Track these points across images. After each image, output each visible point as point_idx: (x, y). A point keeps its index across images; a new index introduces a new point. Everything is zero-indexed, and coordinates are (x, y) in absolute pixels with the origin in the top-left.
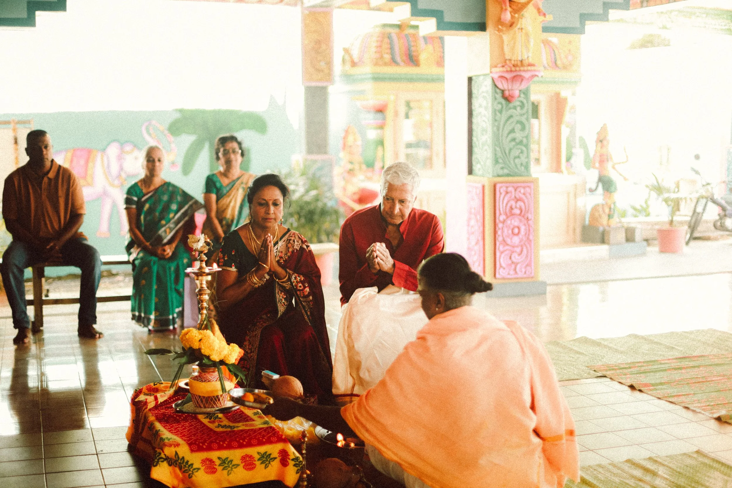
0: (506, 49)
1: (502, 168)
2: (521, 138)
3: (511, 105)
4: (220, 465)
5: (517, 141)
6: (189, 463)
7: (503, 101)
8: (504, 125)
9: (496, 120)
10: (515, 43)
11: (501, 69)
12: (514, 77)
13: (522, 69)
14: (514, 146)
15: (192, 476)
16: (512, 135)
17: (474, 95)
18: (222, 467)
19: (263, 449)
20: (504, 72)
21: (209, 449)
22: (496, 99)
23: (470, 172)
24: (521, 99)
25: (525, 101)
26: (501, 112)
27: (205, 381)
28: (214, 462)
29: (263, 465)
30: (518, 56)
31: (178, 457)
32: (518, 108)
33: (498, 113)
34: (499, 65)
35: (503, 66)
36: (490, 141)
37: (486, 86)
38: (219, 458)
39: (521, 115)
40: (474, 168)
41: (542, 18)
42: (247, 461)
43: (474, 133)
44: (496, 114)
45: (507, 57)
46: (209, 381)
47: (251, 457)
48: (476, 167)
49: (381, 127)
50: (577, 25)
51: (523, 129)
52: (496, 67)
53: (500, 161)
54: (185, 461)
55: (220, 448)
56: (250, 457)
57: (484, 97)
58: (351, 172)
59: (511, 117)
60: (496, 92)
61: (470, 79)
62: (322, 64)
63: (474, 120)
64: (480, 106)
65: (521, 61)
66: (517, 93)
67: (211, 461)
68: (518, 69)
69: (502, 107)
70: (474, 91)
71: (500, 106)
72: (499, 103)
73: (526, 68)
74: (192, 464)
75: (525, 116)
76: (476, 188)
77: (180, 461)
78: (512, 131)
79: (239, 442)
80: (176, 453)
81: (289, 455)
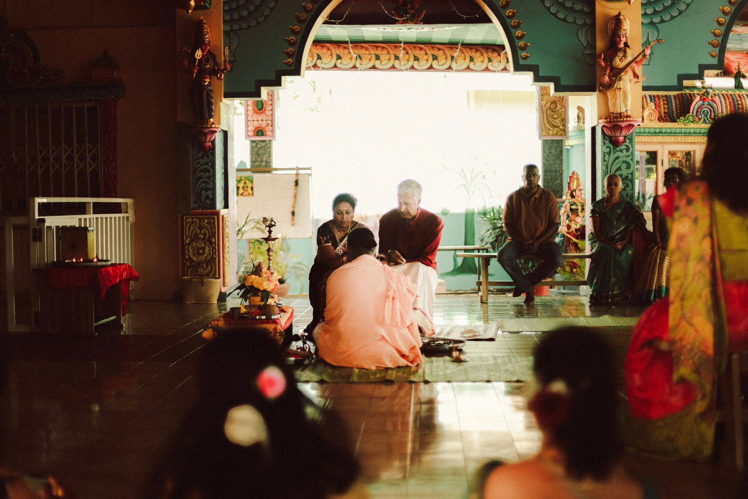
0: (610, 105)
2: (627, 175)
3: (618, 149)
7: (611, 146)
9: (605, 161)
10: (616, 100)
22: (605, 144)
24: (627, 143)
25: (630, 145)
26: (609, 154)
32: (624, 151)
34: (604, 118)
35: (607, 118)
37: (600, 134)
39: (627, 156)
41: (636, 80)
44: (605, 156)
45: (611, 111)
50: (676, 83)
51: (628, 168)
52: (602, 118)
59: (618, 158)
62: (558, 122)
66: (622, 139)
71: (608, 149)
72: (607, 147)
75: (630, 157)
78: (619, 168)
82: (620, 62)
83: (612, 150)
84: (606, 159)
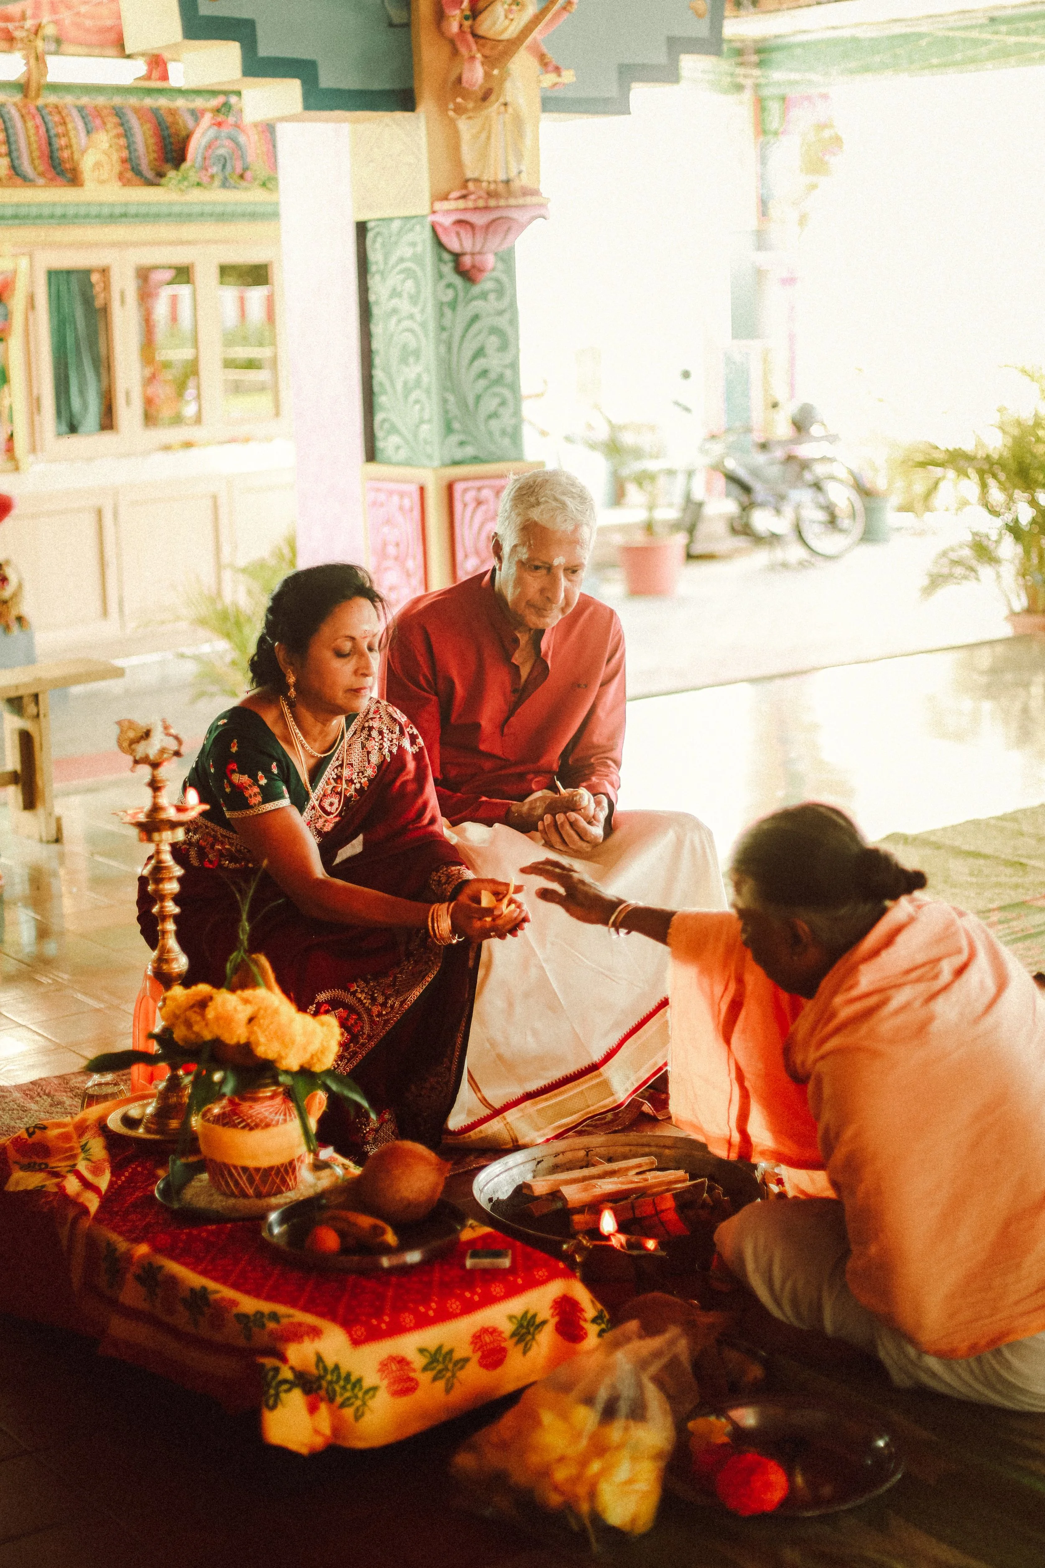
0: (467, 154)
1: (462, 444)
2: (499, 370)
3: (476, 290)
4: (425, 1369)
5: (493, 375)
6: (353, 1379)
7: (458, 281)
8: (463, 337)
9: (443, 329)
10: (489, 138)
11: (461, 204)
12: (494, 221)
13: (512, 202)
14: (487, 388)
15: (363, 1414)
16: (481, 363)
17: (373, 268)
18: (430, 1375)
19: (516, 1305)
20: (465, 210)
21: (397, 1330)
22: (441, 276)
23: (371, 454)
24: (498, 274)
25: (505, 279)
26: (453, 305)
27: (257, 1126)
28: (408, 1363)
29: (521, 1346)
30: (495, 172)
31: (325, 1369)
32: (492, 297)
33: (448, 312)
34: (454, 195)
35: (464, 197)
36: (430, 379)
37: (413, 244)
38: (422, 1351)
39: (500, 313)
40: (380, 444)
41: (550, 79)
42: (486, 1344)
43: (378, 361)
44: (442, 315)
45: (469, 174)
46: (268, 1125)
47: (492, 1331)
48: (387, 443)
49: (3, 336)
50: (613, 92)
51: (504, 347)
52: (445, 198)
53: (456, 425)
54: (343, 1375)
55: (423, 1322)
56: (492, 1333)
57: (409, 273)
59: (475, 318)
60: (440, 260)
61: (362, 228)
63: (377, 329)
64: (395, 293)
65: (507, 182)
66: (490, 260)
67: (402, 1361)
68: (502, 202)
69: (456, 296)
70: (375, 256)
71: (450, 293)
72: (449, 286)
73: (521, 201)
74: (359, 1381)
75: (507, 316)
76: (402, 495)
77: (329, 1377)
78: (480, 353)
79: (461, 1298)
80: (320, 1359)
81: (582, 1310)
82: (507, 22)
83: (461, 294)
84: (447, 322)
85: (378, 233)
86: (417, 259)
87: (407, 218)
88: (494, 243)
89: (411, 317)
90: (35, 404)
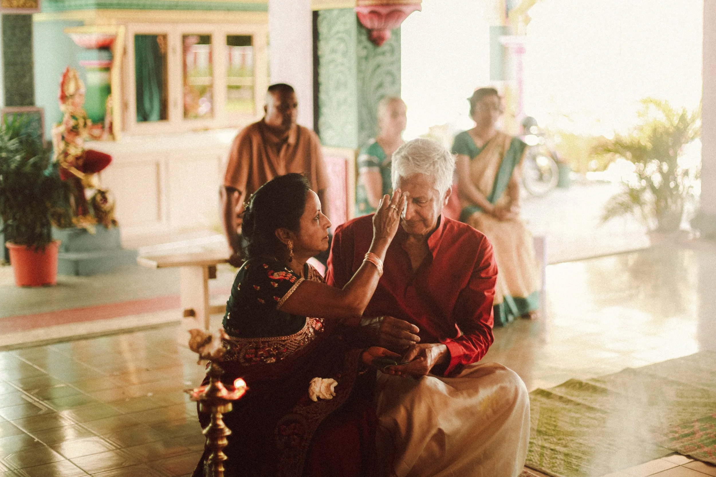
3: (380, 50)
7: (369, 45)
8: (372, 77)
9: (360, 71)
12: (391, 12)
16: (381, 91)
17: (321, 37)
20: (377, 5)
22: (359, 42)
24: (391, 42)
25: (395, 45)
26: (366, 58)
32: (388, 55)
33: (364, 62)
36: (352, 100)
39: (392, 63)
40: (322, 135)
43: (322, 88)
44: (360, 64)
48: (326, 134)
49: (107, 68)
51: (393, 82)
53: (366, 126)
57: (342, 40)
58: (75, 130)
59: (378, 66)
60: (360, 33)
61: (316, 14)
63: (323, 71)
64: (334, 51)
66: (388, 34)
69: (368, 53)
70: (323, 29)
71: (365, 52)
72: (365, 47)
75: (395, 65)
76: (335, 164)
83: (371, 52)
84: (363, 67)
85: (325, 18)
86: (347, 32)
87: (341, 10)
88: (391, 24)
89: (342, 64)
90: (125, 106)
